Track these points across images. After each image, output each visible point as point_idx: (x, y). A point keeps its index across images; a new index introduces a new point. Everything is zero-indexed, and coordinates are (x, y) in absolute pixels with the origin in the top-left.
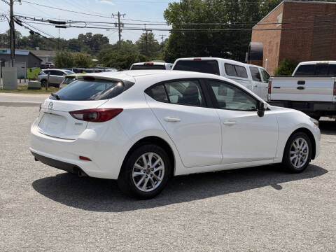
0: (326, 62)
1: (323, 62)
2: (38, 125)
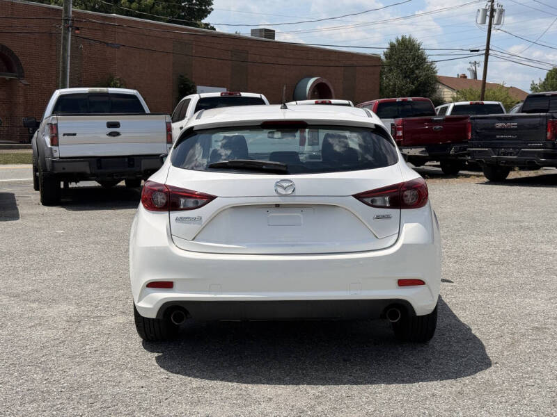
0: (104, 89)
1: (98, 89)
2: (193, 239)
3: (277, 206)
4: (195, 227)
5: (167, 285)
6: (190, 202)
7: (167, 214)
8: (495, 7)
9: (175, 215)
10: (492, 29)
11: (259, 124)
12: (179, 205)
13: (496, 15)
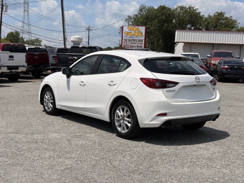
2: (172, 98)
3: (194, 85)
4: (173, 94)
5: (165, 115)
6: (170, 85)
7: (162, 89)
8: (4, 4)
9: (165, 90)
10: (3, 13)
11: (169, 58)
12: (166, 86)
13: (4, 8)
